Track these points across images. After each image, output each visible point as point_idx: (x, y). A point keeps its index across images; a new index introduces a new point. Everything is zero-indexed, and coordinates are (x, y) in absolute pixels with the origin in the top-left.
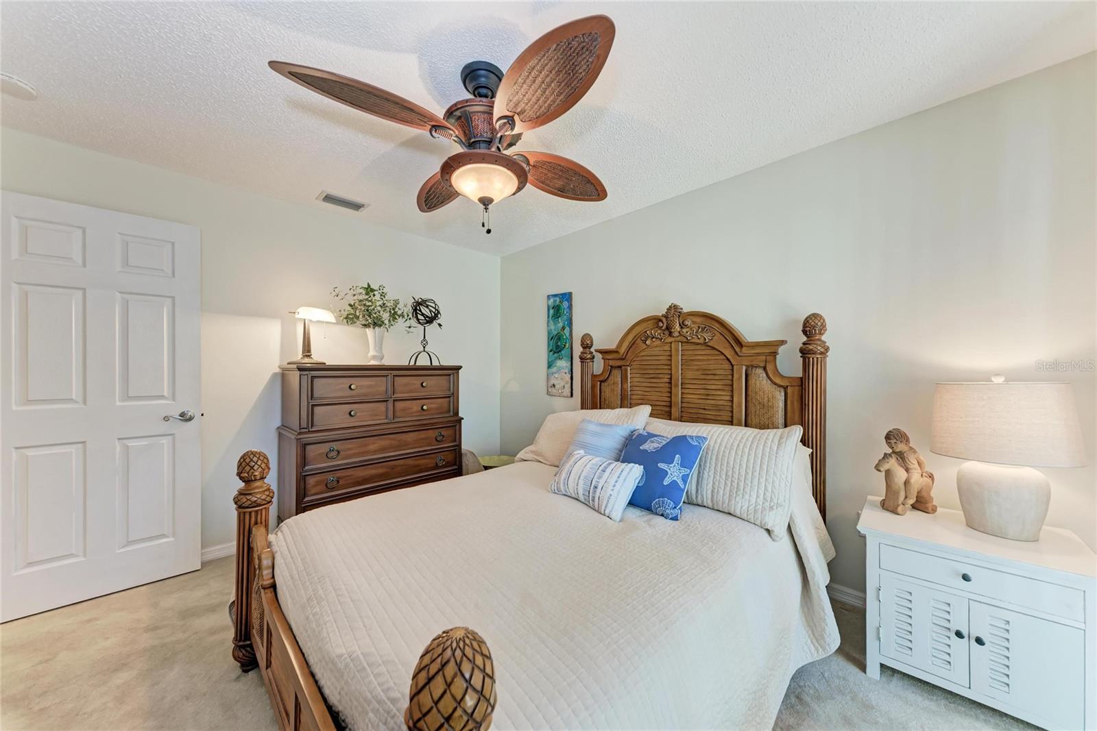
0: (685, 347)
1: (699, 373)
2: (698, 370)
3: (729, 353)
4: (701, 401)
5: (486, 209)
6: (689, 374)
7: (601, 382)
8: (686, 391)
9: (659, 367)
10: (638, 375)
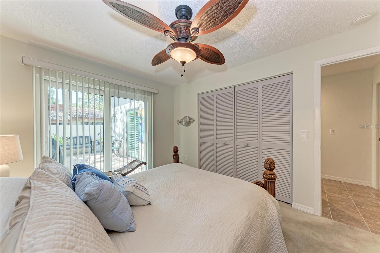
5: (183, 66)
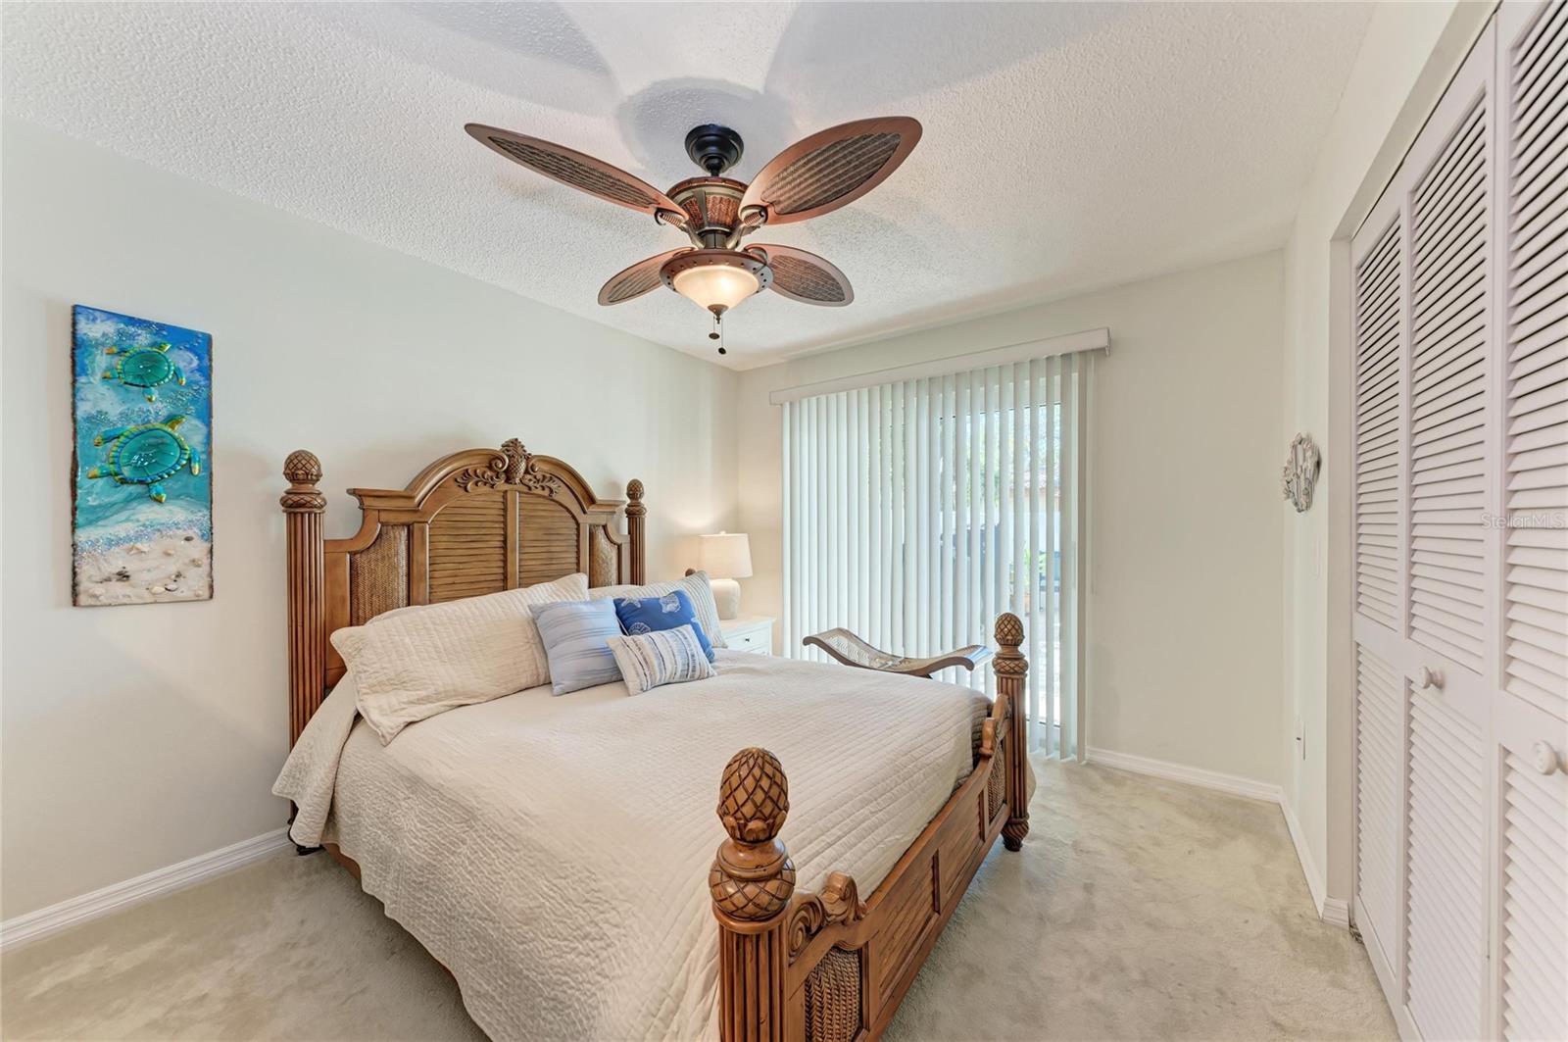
0: (525, 500)
1: (542, 532)
2: (539, 529)
3: (575, 509)
4: (544, 568)
5: (718, 319)
6: (530, 535)
7: (353, 554)
8: (525, 556)
9: (484, 525)
10: (445, 538)
